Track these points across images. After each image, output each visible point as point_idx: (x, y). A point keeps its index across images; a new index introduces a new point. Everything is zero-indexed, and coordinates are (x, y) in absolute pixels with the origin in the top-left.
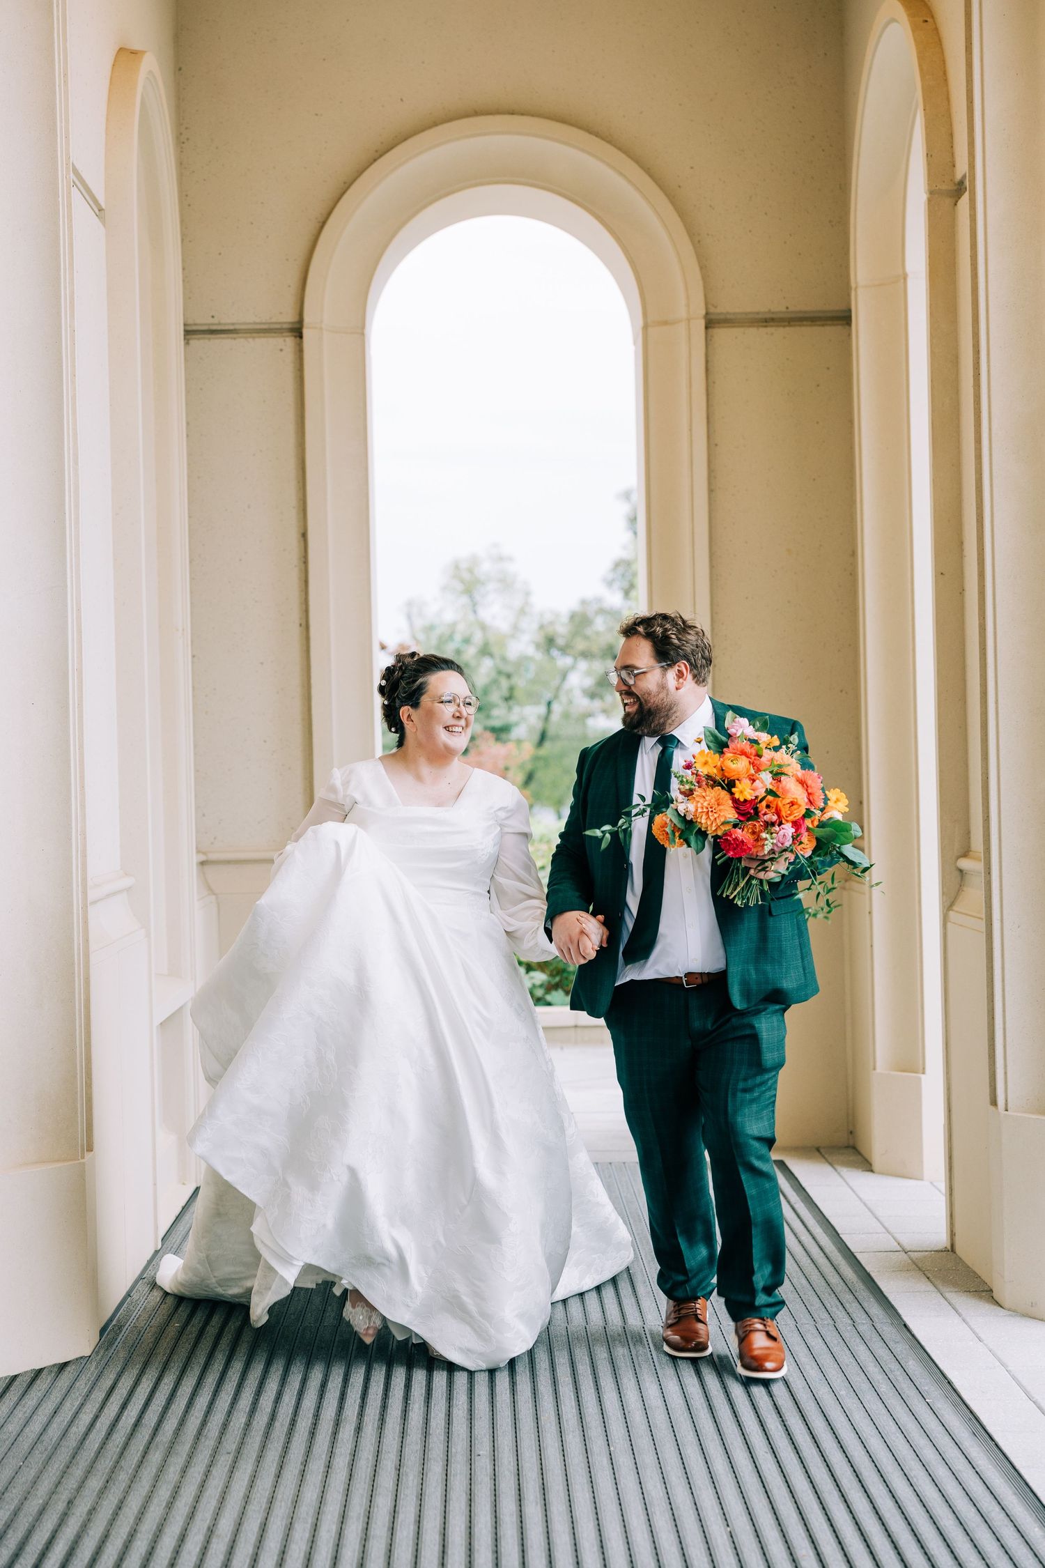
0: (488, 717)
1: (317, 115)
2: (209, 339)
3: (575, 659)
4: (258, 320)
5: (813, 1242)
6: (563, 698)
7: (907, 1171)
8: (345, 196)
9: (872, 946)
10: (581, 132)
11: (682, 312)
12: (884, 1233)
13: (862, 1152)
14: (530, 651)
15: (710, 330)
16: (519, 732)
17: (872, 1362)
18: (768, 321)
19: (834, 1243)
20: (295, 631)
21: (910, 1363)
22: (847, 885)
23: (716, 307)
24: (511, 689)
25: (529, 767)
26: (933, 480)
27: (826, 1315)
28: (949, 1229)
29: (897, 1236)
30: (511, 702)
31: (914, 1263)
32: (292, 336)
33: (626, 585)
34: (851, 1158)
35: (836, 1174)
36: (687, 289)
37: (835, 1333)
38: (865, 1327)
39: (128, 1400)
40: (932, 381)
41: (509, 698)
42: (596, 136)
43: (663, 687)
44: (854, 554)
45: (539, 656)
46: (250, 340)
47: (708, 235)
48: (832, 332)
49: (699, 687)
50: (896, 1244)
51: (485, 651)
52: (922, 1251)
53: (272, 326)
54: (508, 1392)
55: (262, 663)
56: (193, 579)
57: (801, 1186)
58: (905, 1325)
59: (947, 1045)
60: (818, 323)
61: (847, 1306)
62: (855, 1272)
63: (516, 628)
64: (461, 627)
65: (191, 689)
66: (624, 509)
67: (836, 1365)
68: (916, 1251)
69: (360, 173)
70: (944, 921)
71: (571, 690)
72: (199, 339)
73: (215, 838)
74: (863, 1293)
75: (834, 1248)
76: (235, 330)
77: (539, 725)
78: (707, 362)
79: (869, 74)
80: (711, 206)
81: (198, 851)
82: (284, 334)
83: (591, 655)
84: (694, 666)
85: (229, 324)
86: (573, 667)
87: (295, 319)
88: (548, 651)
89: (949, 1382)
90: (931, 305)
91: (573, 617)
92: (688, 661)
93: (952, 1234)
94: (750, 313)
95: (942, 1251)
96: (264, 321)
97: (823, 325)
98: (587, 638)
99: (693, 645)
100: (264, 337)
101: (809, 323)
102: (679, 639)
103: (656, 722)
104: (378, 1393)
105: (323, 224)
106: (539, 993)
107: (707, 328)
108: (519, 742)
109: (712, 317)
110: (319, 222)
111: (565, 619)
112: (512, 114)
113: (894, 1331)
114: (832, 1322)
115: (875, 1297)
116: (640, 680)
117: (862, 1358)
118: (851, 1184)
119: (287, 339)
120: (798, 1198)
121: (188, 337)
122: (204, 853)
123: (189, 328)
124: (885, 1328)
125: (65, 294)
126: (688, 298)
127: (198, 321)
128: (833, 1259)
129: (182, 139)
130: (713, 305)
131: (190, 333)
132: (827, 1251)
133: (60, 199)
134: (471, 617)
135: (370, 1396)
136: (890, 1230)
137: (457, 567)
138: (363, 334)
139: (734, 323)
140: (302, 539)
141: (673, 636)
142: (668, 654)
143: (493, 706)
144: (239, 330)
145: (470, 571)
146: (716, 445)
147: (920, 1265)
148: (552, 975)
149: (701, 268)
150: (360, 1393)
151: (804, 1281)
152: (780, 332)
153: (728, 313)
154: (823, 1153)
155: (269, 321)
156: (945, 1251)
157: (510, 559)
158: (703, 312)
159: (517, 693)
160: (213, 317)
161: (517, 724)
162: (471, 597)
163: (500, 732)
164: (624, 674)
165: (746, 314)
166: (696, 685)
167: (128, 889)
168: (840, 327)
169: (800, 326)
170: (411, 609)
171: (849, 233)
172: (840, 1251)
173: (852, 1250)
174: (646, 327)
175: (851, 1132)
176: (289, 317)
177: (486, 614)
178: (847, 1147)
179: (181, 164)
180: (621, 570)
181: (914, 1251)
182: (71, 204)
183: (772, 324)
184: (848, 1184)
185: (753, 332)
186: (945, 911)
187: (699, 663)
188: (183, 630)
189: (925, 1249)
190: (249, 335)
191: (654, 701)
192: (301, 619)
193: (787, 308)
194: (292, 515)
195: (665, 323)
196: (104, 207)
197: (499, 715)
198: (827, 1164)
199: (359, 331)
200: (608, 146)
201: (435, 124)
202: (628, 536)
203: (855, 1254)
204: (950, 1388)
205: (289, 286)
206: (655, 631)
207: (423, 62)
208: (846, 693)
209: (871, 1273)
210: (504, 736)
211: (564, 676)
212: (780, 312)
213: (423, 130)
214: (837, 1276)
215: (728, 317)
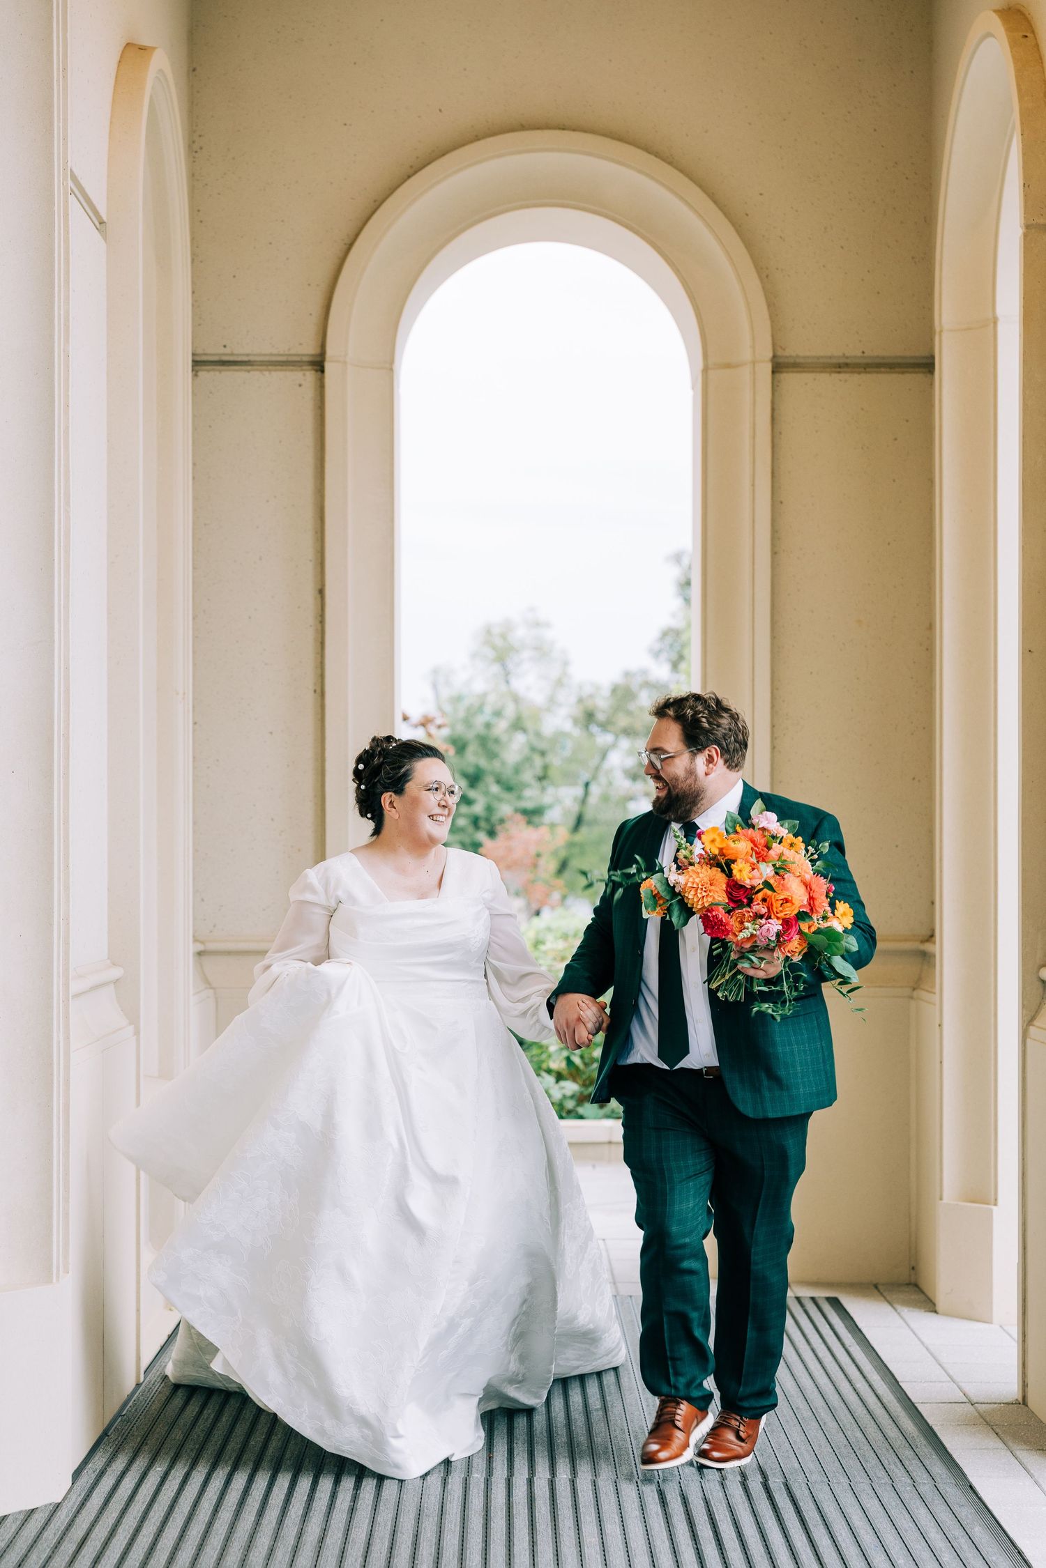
0: (519, 798)
1: (345, 124)
2: (220, 371)
3: (617, 736)
4: (275, 352)
5: (869, 1390)
6: (603, 779)
7: (975, 1313)
8: (375, 216)
9: (941, 1062)
10: (639, 152)
11: (747, 355)
12: (949, 1382)
13: (925, 1290)
14: (568, 726)
15: (777, 375)
16: (553, 815)
17: (933, 1528)
18: (841, 366)
19: (893, 1392)
20: (309, 698)
21: (976, 1529)
22: (915, 993)
23: (784, 350)
24: (546, 768)
25: (563, 854)
26: (1023, 546)
27: (883, 1472)
28: (1021, 1379)
29: (962, 1385)
30: (545, 783)
31: (982, 1417)
32: (311, 370)
33: (674, 656)
34: (913, 1297)
35: (896, 1314)
36: (752, 328)
37: (893, 1494)
38: (926, 1487)
39: (101, 1553)
40: (1023, 436)
41: (542, 778)
42: (656, 156)
43: (691, 772)
44: (931, 627)
45: (577, 732)
46: (267, 373)
47: (777, 269)
48: (912, 380)
49: (731, 772)
50: (961, 1394)
51: (518, 725)
52: (990, 1403)
53: (291, 359)
54: (528, 1553)
55: (271, 733)
56: (197, 637)
57: (857, 1327)
58: (971, 1487)
59: (1023, 1174)
60: (897, 370)
61: (906, 1463)
62: (916, 1424)
63: (552, 701)
64: (491, 699)
65: (191, 759)
66: (674, 573)
67: (894, 1531)
68: (984, 1403)
69: (393, 190)
70: (1023, 1037)
71: (610, 771)
72: (208, 371)
73: (214, 926)
74: (925, 1449)
75: (893, 1398)
76: (249, 361)
77: (575, 809)
78: (773, 410)
79: (960, 95)
80: (781, 237)
81: (195, 940)
82: (304, 368)
83: (634, 733)
84: (725, 751)
85: (243, 355)
86: (614, 746)
87: (318, 351)
88: (587, 727)
89: (1019, 1552)
90: (1024, 352)
91: (614, 690)
92: (719, 745)
93: (1024, 1385)
94: (822, 357)
95: (1012, 1404)
96: (282, 352)
97: (903, 373)
98: (629, 713)
99: (725, 729)
100: (281, 370)
101: (888, 370)
102: (709, 723)
103: (683, 809)
104: (382, 1551)
105: (350, 246)
106: (570, 1104)
107: (773, 372)
108: (553, 826)
109: (781, 360)
110: (345, 244)
111: (606, 692)
112: (563, 129)
113: (959, 1493)
114: (890, 1482)
115: (937, 1454)
116: (667, 764)
117: (923, 1523)
118: (912, 1325)
119: (308, 373)
120: (853, 1341)
121: (197, 368)
122: (202, 942)
123: (198, 358)
124: (948, 1489)
125: (60, 315)
126: (753, 339)
127: (208, 351)
128: (891, 1409)
129: (194, 148)
130: (781, 347)
131: (198, 364)
132: (885, 1401)
133: (56, 208)
134: (503, 688)
135: (373, 1555)
136: (955, 1377)
137: (488, 632)
138: (391, 370)
139: (804, 368)
140: (319, 596)
141: (704, 720)
142: (697, 737)
143: (525, 786)
144: (255, 361)
145: (503, 637)
146: (781, 502)
147: (988, 1419)
148: (585, 1085)
149: (769, 306)
150: (362, 1550)
151: (859, 1435)
152: (854, 379)
153: (798, 356)
154: (882, 1291)
155: (287, 353)
156: (1015, 1403)
157: (547, 625)
158: (770, 355)
159: (551, 773)
160: (225, 346)
161: (550, 806)
162: (504, 665)
163: (532, 815)
164: (653, 757)
165: (818, 358)
166: (728, 771)
167: (116, 982)
168: (921, 375)
169: (877, 372)
170: (438, 677)
171: (934, 270)
172: (899, 1400)
173: (913, 1401)
174: (706, 370)
175: (913, 1268)
176: (308, 348)
177: (518, 685)
178: (909, 1284)
179: (193, 175)
180: (669, 640)
181: (981, 1403)
182: (68, 215)
183: (845, 369)
184: (908, 1325)
185: (824, 377)
186: (1025, 1025)
187: (732, 747)
188: (184, 694)
189: (994, 1401)
190: (264, 368)
191: (683, 786)
192: (315, 684)
193: (863, 352)
194: (308, 570)
195: (728, 366)
196: (105, 219)
197: (532, 795)
198: (886, 1303)
199: (388, 366)
200: (669, 168)
201: (477, 138)
202: (678, 602)
203: (916, 1405)
204: (1019, 1558)
205: (311, 314)
206: (686, 713)
207: (465, 69)
208: (919, 781)
209: (933, 1427)
210: (536, 819)
211: (604, 755)
212: (855, 357)
213: (463, 145)
214: (896, 1429)
215: (798, 361)
